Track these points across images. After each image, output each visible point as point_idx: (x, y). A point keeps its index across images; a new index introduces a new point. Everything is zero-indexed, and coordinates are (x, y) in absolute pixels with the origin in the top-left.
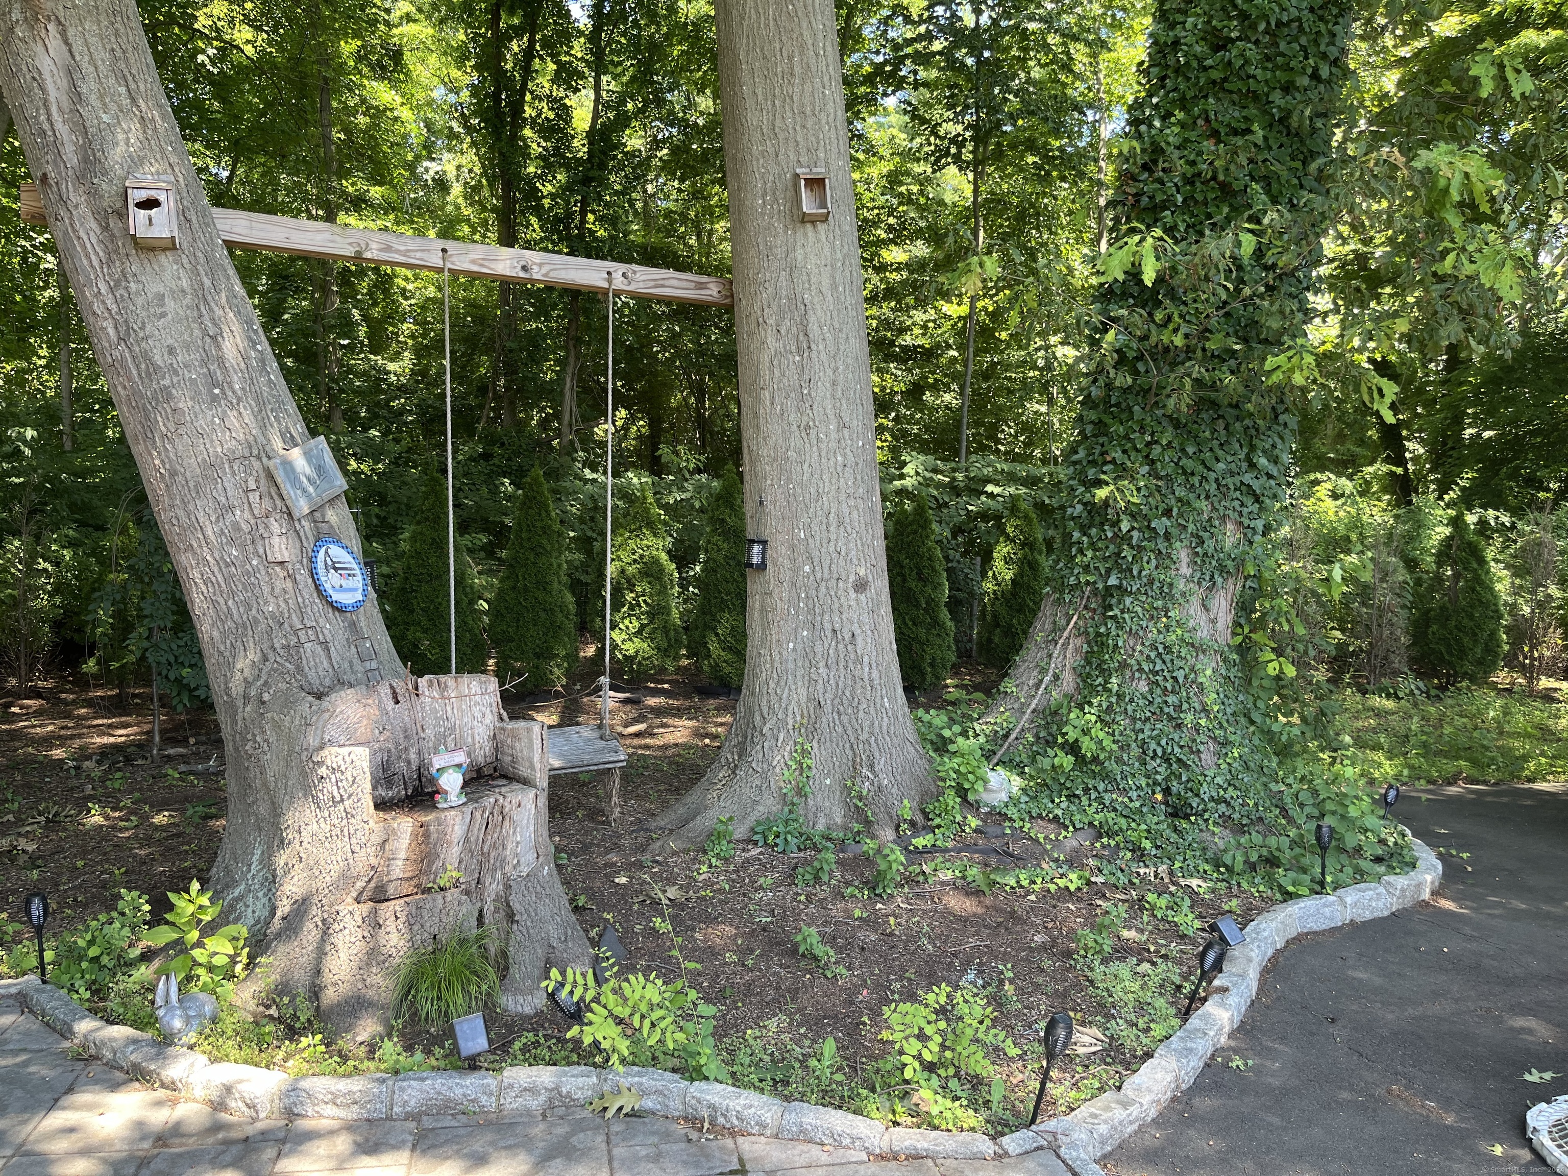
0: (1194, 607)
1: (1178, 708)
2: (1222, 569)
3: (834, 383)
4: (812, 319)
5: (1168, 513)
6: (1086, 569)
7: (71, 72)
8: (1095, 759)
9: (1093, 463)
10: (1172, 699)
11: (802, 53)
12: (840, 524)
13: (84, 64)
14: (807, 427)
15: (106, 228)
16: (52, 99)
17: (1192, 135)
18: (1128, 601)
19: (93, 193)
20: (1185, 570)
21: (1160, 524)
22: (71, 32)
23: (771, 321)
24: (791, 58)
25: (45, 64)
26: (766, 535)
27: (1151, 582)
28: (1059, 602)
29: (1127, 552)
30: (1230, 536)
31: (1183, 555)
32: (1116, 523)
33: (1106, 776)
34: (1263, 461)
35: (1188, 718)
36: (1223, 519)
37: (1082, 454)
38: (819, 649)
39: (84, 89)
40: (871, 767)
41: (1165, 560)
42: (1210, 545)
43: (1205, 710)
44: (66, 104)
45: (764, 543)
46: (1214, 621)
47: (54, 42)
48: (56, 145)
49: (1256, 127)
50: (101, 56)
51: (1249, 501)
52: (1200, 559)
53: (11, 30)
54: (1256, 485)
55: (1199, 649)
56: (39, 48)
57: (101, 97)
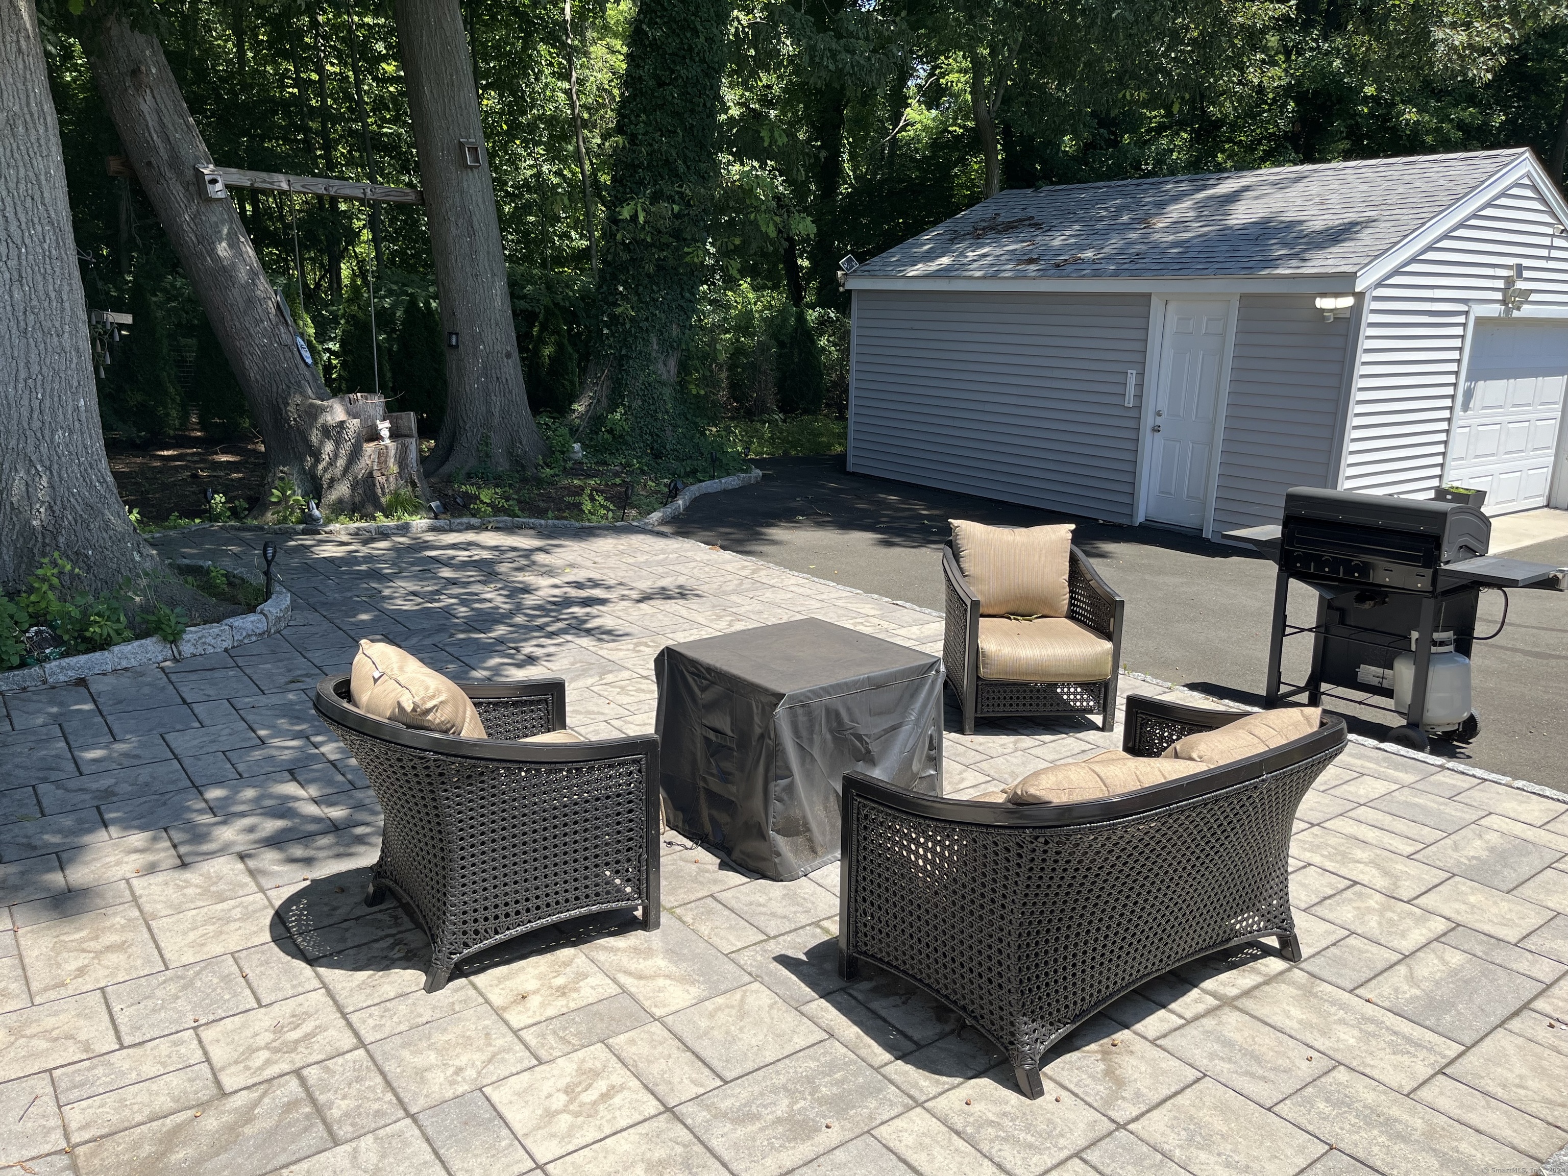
0: (660, 365)
1: (655, 411)
2: (672, 347)
3: (488, 253)
4: (475, 219)
5: (647, 319)
6: (610, 347)
7: (158, 112)
8: (621, 436)
9: (611, 294)
10: (652, 407)
11: (457, 73)
12: (497, 324)
13: (163, 107)
14: (476, 275)
15: (188, 190)
16: (150, 124)
17: (650, 129)
18: (631, 362)
19: (180, 174)
20: (655, 347)
21: (644, 325)
22: (155, 92)
23: (452, 219)
24: (451, 76)
25: (145, 108)
26: (458, 330)
27: (641, 352)
28: (598, 363)
29: (630, 340)
30: (675, 331)
31: (654, 340)
32: (623, 324)
33: (626, 443)
34: (687, 295)
35: (660, 416)
36: (671, 322)
37: (605, 288)
38: (490, 387)
39: (165, 121)
40: (521, 443)
41: (647, 342)
42: (666, 335)
43: (667, 412)
44: (158, 128)
45: (457, 334)
46: (669, 371)
47: (149, 97)
48: (156, 149)
49: (678, 130)
50: (169, 104)
51: (682, 313)
52: (662, 342)
53: (126, 90)
54: (684, 305)
55: (663, 384)
56: (141, 100)
57: (173, 125)
